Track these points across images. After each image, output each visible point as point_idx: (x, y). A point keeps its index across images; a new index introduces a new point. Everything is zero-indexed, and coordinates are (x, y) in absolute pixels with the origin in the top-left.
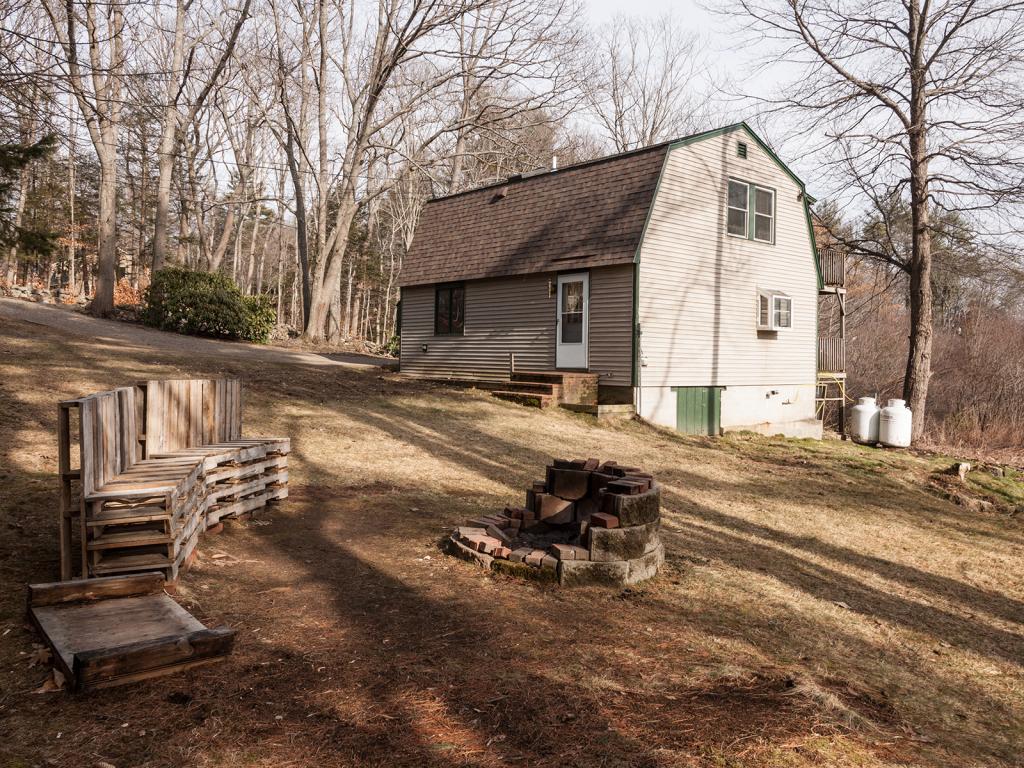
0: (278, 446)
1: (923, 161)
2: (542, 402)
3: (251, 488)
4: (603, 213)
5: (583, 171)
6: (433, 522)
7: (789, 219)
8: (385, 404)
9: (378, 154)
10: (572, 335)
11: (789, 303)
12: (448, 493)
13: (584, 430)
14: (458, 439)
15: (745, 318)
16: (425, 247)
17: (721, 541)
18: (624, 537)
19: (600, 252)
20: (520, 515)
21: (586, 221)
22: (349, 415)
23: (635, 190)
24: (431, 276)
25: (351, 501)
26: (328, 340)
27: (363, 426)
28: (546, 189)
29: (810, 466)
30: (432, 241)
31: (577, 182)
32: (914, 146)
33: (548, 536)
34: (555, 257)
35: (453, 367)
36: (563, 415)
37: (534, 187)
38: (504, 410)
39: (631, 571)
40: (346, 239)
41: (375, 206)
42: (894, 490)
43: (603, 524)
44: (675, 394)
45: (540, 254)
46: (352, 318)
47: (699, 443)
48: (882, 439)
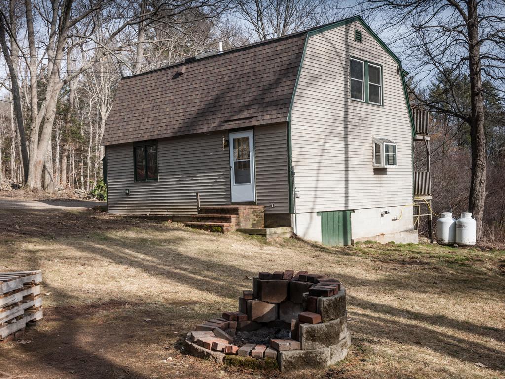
0: (32, 278)
1: (477, 44)
2: (224, 228)
3: (13, 314)
4: (261, 84)
5: (244, 52)
6: (166, 328)
7: (392, 86)
8: (103, 237)
9: (75, 43)
10: (242, 177)
11: (394, 147)
12: (170, 304)
13: (259, 248)
14: (166, 261)
15: (366, 160)
16: (122, 114)
17: (382, 324)
18: (326, 329)
19: (260, 114)
20: (236, 318)
21: (248, 91)
22: (76, 247)
23: (285, 67)
24: (129, 137)
25: (94, 317)
26: (44, 190)
27: (89, 255)
28: (216, 67)
29: (421, 263)
30: (128, 110)
31: (240, 61)
32: (471, 35)
33: (258, 332)
34: (226, 119)
35: (151, 206)
36: (241, 237)
37: (207, 65)
38: (196, 237)
39: (332, 355)
40: (55, 109)
41: (74, 86)
42: (481, 277)
43: (310, 321)
44: (320, 217)
45: (214, 117)
46: (61, 171)
47: (341, 252)
48: (457, 241)
